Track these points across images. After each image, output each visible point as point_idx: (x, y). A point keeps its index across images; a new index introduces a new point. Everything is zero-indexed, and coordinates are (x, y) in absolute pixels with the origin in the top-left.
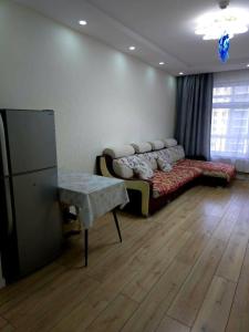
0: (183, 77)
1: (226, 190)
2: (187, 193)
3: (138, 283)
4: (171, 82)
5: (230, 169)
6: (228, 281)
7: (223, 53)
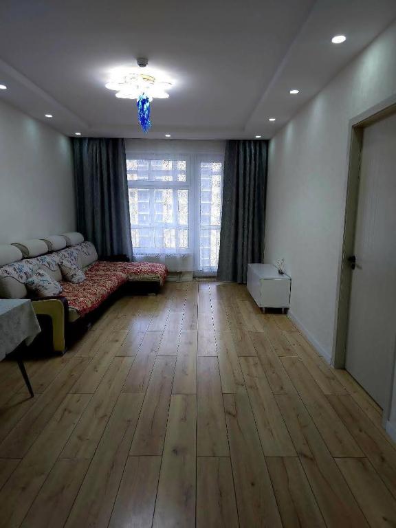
0: (81, 139)
1: (160, 296)
2: (112, 309)
3: (80, 438)
4: (64, 145)
5: (161, 269)
6: (187, 395)
7: (143, 120)
